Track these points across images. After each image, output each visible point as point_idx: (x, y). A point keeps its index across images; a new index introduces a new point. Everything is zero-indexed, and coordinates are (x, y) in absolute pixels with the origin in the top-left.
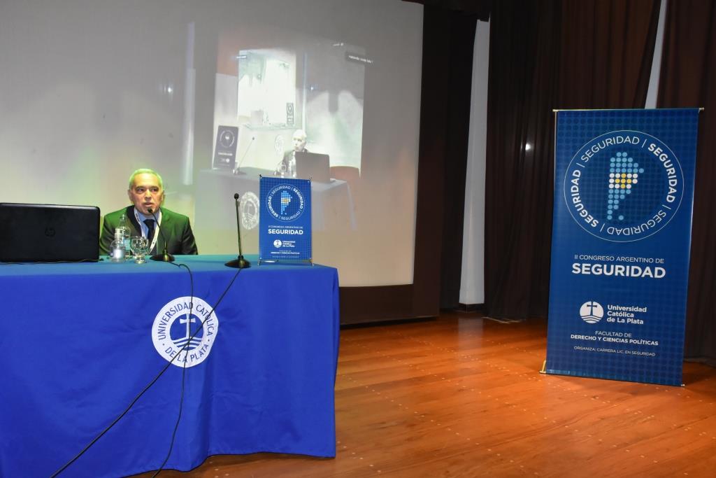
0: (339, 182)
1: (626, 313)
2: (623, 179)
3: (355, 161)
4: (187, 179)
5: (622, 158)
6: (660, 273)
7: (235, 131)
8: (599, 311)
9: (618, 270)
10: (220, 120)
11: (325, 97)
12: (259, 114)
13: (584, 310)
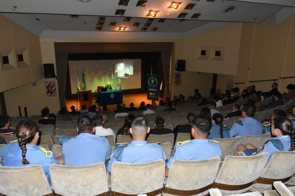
0: (130, 77)
1: (154, 94)
2: (153, 81)
3: (132, 74)
4: (112, 78)
5: (153, 79)
6: (156, 90)
7: (117, 73)
8: (151, 94)
9: (153, 90)
10: (116, 72)
11: (128, 67)
12: (120, 70)
13: (150, 93)
